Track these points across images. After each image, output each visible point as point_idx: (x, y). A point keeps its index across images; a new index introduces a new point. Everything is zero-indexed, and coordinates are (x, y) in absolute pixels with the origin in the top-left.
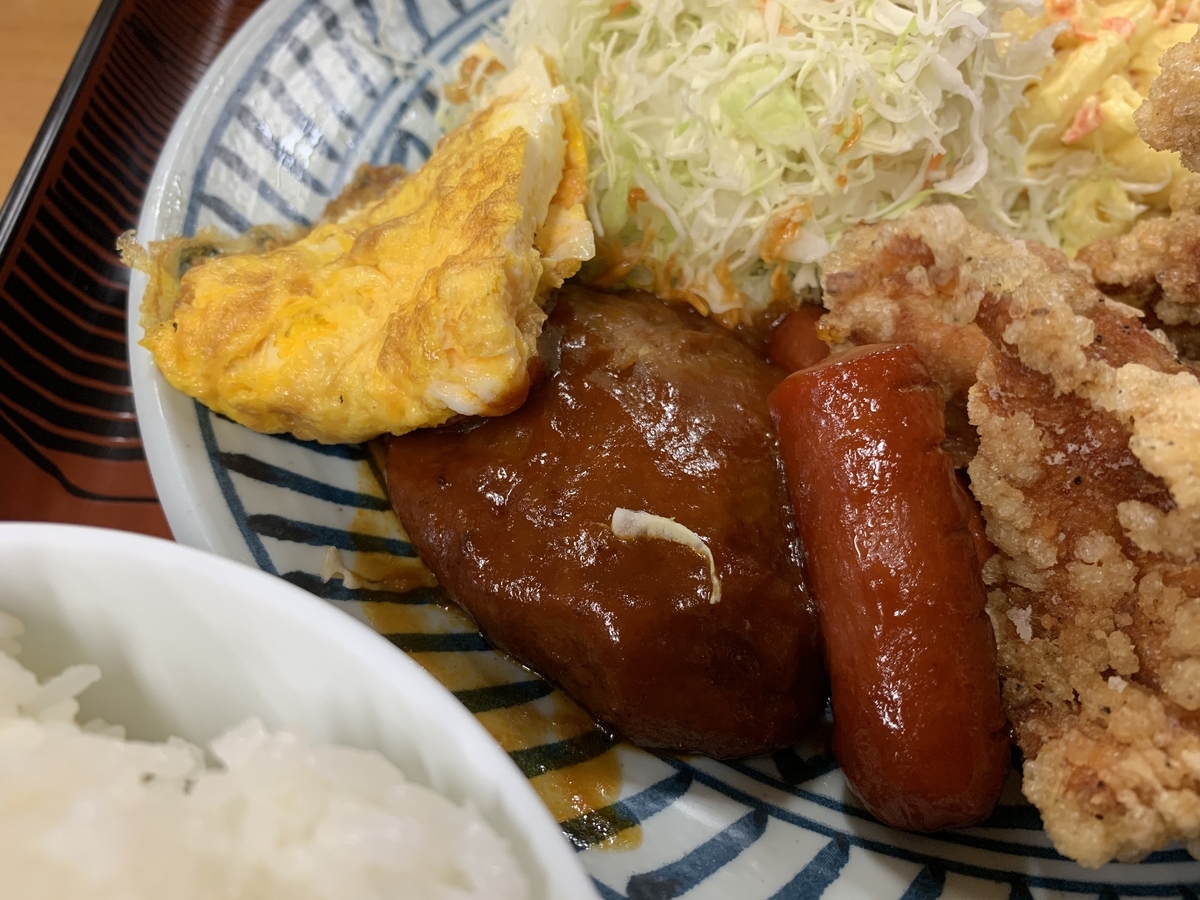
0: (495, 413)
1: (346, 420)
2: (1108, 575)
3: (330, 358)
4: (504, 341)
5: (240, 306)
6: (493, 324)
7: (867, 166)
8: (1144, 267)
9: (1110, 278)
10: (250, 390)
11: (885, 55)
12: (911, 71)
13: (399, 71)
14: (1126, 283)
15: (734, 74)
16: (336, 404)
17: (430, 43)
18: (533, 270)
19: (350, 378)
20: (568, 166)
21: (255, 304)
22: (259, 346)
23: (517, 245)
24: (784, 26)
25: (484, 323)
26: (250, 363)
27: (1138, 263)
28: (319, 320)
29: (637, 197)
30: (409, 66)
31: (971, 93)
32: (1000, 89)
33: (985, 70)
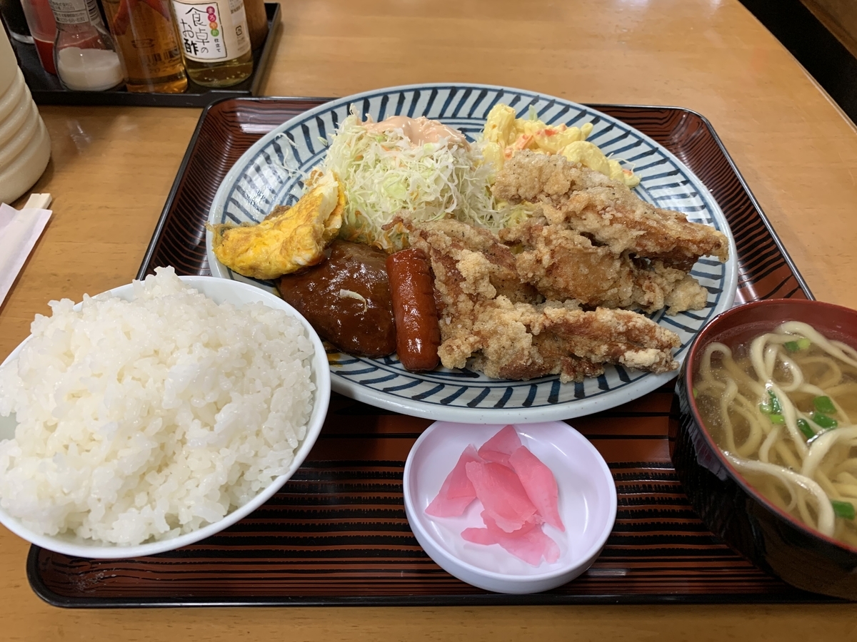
0: (311, 265)
1: (270, 269)
2: (466, 305)
3: (267, 253)
4: (312, 245)
5: (242, 239)
6: (309, 241)
7: (423, 205)
8: (518, 235)
9: (507, 239)
10: (244, 262)
11: (426, 174)
12: (433, 178)
13: (290, 175)
14: (512, 240)
15: (386, 178)
16: (268, 264)
17: (302, 165)
18: (322, 229)
19: (272, 257)
20: (339, 204)
21: (246, 239)
22: (247, 250)
23: (317, 222)
24: (401, 165)
25: (307, 240)
26: (244, 254)
27: (516, 234)
28: (264, 244)
29: (358, 213)
30: (294, 173)
31: (450, 184)
32: (469, 183)
33: (464, 177)
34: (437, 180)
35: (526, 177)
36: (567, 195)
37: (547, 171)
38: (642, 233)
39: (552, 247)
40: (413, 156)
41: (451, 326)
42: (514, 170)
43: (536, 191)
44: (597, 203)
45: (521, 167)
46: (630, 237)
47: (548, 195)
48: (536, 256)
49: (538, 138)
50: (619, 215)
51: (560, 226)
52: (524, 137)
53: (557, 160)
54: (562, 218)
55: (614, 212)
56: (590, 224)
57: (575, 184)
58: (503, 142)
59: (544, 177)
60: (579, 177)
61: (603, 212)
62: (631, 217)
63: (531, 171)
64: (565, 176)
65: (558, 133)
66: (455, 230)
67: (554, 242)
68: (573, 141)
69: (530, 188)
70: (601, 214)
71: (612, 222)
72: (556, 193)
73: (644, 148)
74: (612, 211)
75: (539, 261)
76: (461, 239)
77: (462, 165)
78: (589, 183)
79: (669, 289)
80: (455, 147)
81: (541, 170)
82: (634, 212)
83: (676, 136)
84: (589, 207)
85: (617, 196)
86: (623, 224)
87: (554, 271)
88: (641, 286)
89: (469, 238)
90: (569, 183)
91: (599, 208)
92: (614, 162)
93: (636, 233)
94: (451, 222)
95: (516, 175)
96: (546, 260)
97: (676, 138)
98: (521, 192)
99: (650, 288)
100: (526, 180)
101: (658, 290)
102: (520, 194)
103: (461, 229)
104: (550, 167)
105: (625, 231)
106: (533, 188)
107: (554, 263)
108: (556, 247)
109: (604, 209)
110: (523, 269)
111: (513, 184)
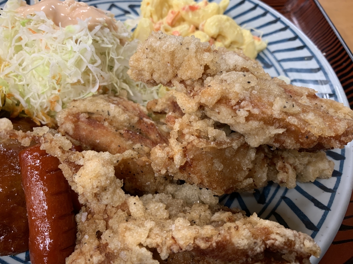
7: (69, 86)
8: (163, 107)
9: (155, 110)
11: (66, 57)
14: (159, 112)
24: (47, 47)
27: (162, 106)
31: (90, 67)
32: (116, 61)
33: (111, 55)
34: (79, 63)
35: (159, 61)
36: (201, 80)
37: (179, 55)
38: (281, 131)
39: (185, 143)
40: (56, 38)
41: (86, 224)
42: (147, 54)
43: (170, 75)
44: (231, 96)
45: (154, 51)
46: (267, 136)
47: (182, 82)
48: (168, 153)
49: (183, 13)
50: (256, 111)
51: (193, 117)
52: (172, 13)
53: (189, 43)
54: (195, 108)
55: (250, 108)
56: (223, 118)
57: (209, 68)
58: (155, 18)
59: (177, 62)
60: (212, 61)
61: (237, 107)
62: (269, 112)
63: (163, 55)
64: (199, 60)
65: (200, 9)
66: (100, 109)
67: (187, 137)
68: (213, 15)
69: (164, 73)
70: (235, 110)
71: (247, 119)
72: (190, 79)
73: (269, 18)
74: (247, 105)
75: (171, 159)
76: (107, 117)
77: (107, 44)
78: (223, 67)
79: (301, 168)
80: (98, 28)
81: (173, 54)
82: (271, 105)
83: (290, 6)
84: (223, 100)
85: (253, 84)
86: (260, 120)
87: (187, 168)
88: (275, 165)
89: (114, 117)
90: (202, 68)
91: (233, 102)
92: (245, 31)
93: (274, 131)
94: (98, 101)
95: (148, 60)
96: (178, 160)
97: (289, 7)
98: (156, 76)
99: (283, 168)
100: (159, 66)
101: (291, 171)
102: (155, 79)
103: (106, 109)
104: (183, 50)
105: (263, 129)
106: (166, 73)
107: (187, 162)
108: (189, 143)
109: (238, 103)
110: (156, 164)
111: (146, 69)
